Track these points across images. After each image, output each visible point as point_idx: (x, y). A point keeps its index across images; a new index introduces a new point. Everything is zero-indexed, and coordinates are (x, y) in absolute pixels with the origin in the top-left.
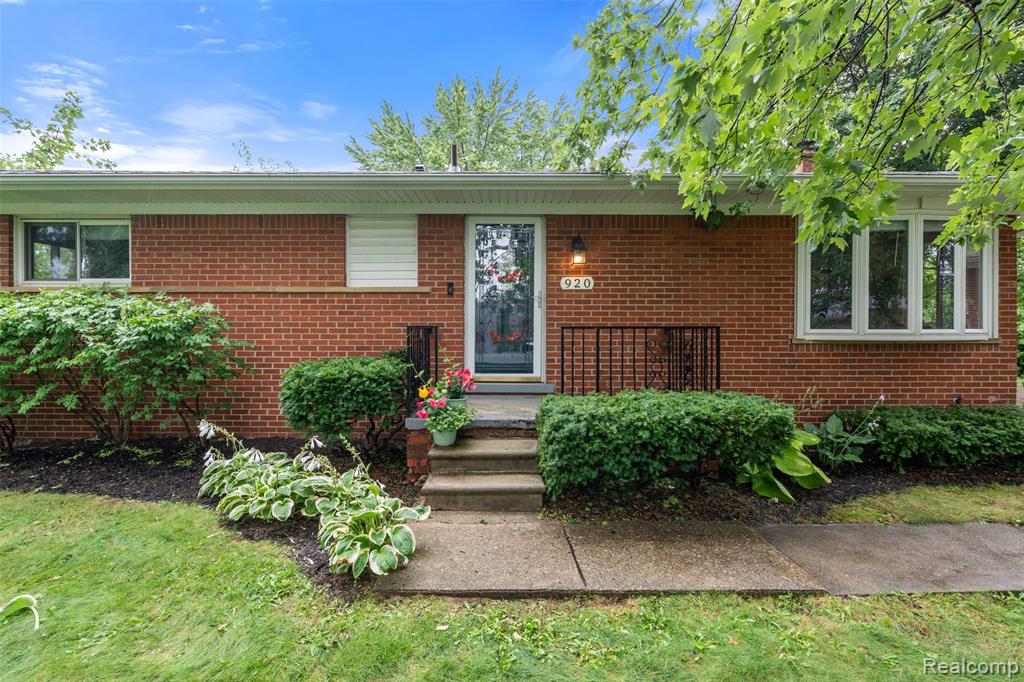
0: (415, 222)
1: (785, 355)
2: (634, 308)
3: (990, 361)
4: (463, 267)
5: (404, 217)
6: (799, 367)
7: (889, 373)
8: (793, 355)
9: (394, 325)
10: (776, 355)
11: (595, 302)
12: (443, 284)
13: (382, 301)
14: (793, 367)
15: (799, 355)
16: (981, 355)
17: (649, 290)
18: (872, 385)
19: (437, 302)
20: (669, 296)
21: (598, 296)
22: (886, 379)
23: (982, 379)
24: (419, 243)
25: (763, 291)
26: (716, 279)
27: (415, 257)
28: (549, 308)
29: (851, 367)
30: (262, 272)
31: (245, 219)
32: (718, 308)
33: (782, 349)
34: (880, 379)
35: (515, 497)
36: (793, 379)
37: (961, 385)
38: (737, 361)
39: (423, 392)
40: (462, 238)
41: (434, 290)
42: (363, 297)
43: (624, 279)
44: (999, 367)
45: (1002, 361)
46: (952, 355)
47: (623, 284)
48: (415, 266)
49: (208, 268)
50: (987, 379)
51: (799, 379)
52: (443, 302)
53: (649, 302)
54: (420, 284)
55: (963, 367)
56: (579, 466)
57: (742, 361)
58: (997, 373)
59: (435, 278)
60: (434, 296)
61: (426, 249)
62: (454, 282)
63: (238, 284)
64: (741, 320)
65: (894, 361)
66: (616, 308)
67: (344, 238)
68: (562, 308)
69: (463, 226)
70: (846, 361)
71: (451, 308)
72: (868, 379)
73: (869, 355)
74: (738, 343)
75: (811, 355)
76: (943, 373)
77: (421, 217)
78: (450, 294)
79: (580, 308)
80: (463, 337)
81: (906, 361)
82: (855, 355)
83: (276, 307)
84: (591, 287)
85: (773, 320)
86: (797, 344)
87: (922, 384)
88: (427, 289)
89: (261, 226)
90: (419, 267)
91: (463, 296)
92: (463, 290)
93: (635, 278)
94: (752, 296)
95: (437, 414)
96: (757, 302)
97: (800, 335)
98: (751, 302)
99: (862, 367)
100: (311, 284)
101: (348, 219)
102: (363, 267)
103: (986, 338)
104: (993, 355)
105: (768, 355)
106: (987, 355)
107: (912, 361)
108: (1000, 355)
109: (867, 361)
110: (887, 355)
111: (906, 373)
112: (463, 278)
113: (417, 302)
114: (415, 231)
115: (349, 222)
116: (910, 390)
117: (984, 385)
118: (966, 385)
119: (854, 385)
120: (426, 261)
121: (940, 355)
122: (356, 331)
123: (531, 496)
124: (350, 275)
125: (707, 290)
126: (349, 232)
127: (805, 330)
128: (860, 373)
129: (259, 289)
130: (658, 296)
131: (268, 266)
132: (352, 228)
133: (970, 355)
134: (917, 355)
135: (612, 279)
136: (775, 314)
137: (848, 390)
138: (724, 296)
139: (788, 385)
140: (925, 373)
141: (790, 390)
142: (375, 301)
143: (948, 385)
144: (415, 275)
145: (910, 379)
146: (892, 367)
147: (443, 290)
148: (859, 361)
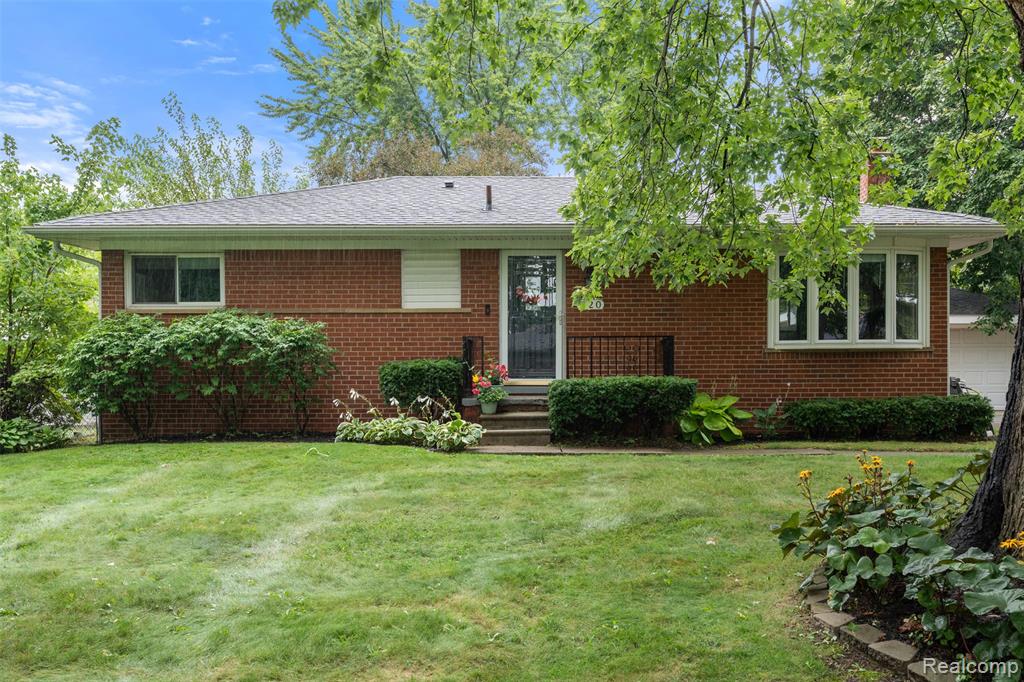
0: (458, 254)
1: (760, 362)
2: (636, 324)
3: (925, 366)
4: (498, 292)
5: (448, 251)
6: (771, 371)
7: (844, 376)
8: (766, 362)
9: (442, 339)
10: (752, 362)
11: (605, 320)
12: (482, 306)
13: (432, 320)
14: (766, 371)
15: (770, 362)
16: (918, 361)
17: (649, 310)
18: (830, 385)
19: (476, 320)
20: (666, 315)
21: (607, 315)
22: (841, 381)
23: (919, 380)
24: (462, 273)
25: (741, 310)
26: (703, 300)
27: (459, 284)
28: (568, 325)
29: (813, 371)
30: (334, 296)
31: (318, 253)
32: (705, 324)
33: (757, 357)
34: (836, 381)
35: (533, 437)
36: (765, 381)
37: (902, 385)
38: (720, 367)
39: (475, 379)
40: (497, 268)
41: (474, 310)
42: (416, 317)
43: (629, 301)
44: (933, 370)
45: (935, 365)
46: (895, 361)
47: (628, 305)
48: (459, 291)
49: (288, 293)
50: (923, 380)
51: (771, 381)
52: (481, 320)
53: (649, 319)
54: (463, 306)
55: (904, 370)
56: (568, 410)
57: (725, 367)
58: (931, 375)
59: (476, 301)
60: (474, 315)
61: (468, 278)
62: (491, 304)
63: (313, 306)
64: (724, 334)
65: (848, 366)
66: (622, 324)
67: (400, 269)
68: (578, 325)
69: (498, 258)
70: (809, 366)
71: (489, 325)
72: (827, 381)
73: (827, 361)
74: (722, 352)
75: (781, 362)
76: (887, 375)
77: (463, 251)
78: (488, 314)
79: (593, 325)
80: (498, 348)
81: (857, 366)
82: (816, 361)
83: (345, 325)
84: (601, 308)
85: (750, 334)
86: (769, 353)
87: (871, 385)
88: (469, 310)
89: (332, 258)
90: (462, 291)
91: (498, 315)
92: (498, 310)
93: (638, 300)
94: (733, 314)
95: (485, 392)
96: (737, 319)
97: (770, 345)
98: (732, 319)
99: (822, 371)
100: (374, 306)
101: (403, 253)
102: (415, 291)
103: (920, 347)
104: (928, 360)
105: (747, 362)
106: (923, 361)
107: (863, 366)
108: (935, 361)
109: (825, 366)
110: (841, 361)
111: (858, 376)
112: (497, 301)
113: (461, 320)
114: (458, 262)
115: (404, 255)
116: (861, 390)
117: (921, 385)
118: (907, 385)
119: (816, 385)
120: (468, 287)
121: (886, 361)
122: (410, 344)
123: (543, 437)
124: (405, 298)
125: (696, 310)
126: (404, 263)
127: (774, 342)
128: (820, 376)
129: (331, 310)
130: (656, 315)
131: (338, 292)
132: (407, 259)
133: (909, 361)
134: (866, 361)
135: (619, 301)
136: (752, 329)
137: (811, 390)
138: (710, 314)
139: (762, 386)
140: (872, 375)
141: (763, 391)
142: (426, 320)
143: (892, 385)
144: (459, 298)
145: (862, 380)
146: (846, 371)
147: (481, 310)
148: (820, 366)
